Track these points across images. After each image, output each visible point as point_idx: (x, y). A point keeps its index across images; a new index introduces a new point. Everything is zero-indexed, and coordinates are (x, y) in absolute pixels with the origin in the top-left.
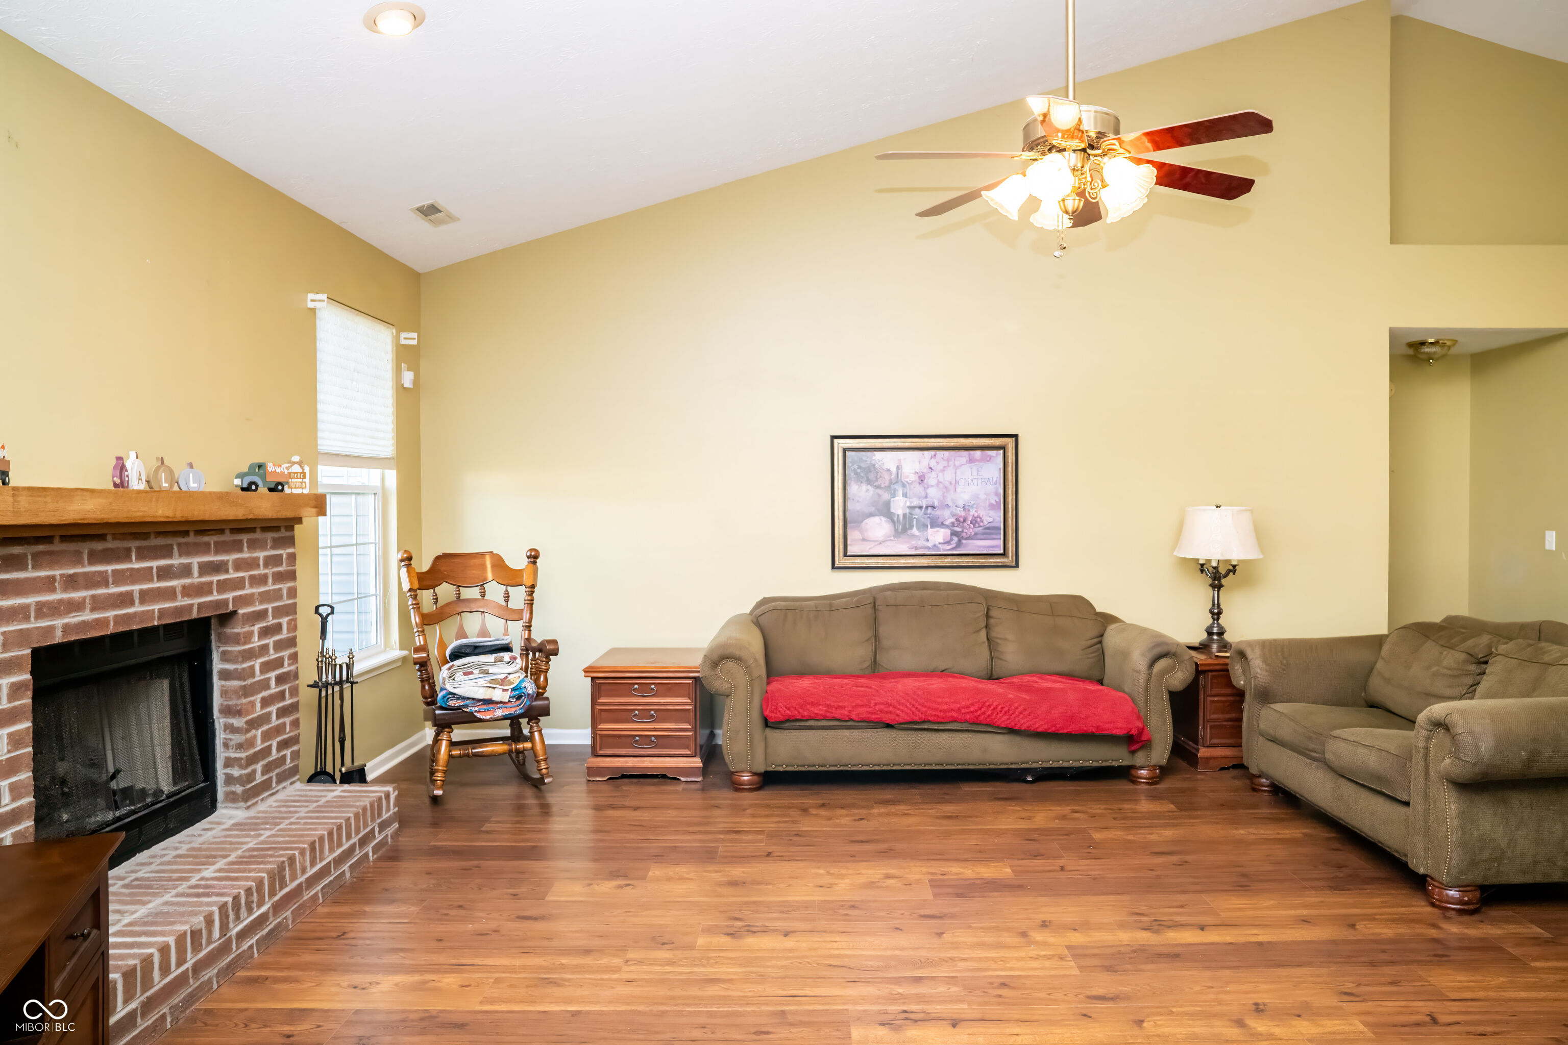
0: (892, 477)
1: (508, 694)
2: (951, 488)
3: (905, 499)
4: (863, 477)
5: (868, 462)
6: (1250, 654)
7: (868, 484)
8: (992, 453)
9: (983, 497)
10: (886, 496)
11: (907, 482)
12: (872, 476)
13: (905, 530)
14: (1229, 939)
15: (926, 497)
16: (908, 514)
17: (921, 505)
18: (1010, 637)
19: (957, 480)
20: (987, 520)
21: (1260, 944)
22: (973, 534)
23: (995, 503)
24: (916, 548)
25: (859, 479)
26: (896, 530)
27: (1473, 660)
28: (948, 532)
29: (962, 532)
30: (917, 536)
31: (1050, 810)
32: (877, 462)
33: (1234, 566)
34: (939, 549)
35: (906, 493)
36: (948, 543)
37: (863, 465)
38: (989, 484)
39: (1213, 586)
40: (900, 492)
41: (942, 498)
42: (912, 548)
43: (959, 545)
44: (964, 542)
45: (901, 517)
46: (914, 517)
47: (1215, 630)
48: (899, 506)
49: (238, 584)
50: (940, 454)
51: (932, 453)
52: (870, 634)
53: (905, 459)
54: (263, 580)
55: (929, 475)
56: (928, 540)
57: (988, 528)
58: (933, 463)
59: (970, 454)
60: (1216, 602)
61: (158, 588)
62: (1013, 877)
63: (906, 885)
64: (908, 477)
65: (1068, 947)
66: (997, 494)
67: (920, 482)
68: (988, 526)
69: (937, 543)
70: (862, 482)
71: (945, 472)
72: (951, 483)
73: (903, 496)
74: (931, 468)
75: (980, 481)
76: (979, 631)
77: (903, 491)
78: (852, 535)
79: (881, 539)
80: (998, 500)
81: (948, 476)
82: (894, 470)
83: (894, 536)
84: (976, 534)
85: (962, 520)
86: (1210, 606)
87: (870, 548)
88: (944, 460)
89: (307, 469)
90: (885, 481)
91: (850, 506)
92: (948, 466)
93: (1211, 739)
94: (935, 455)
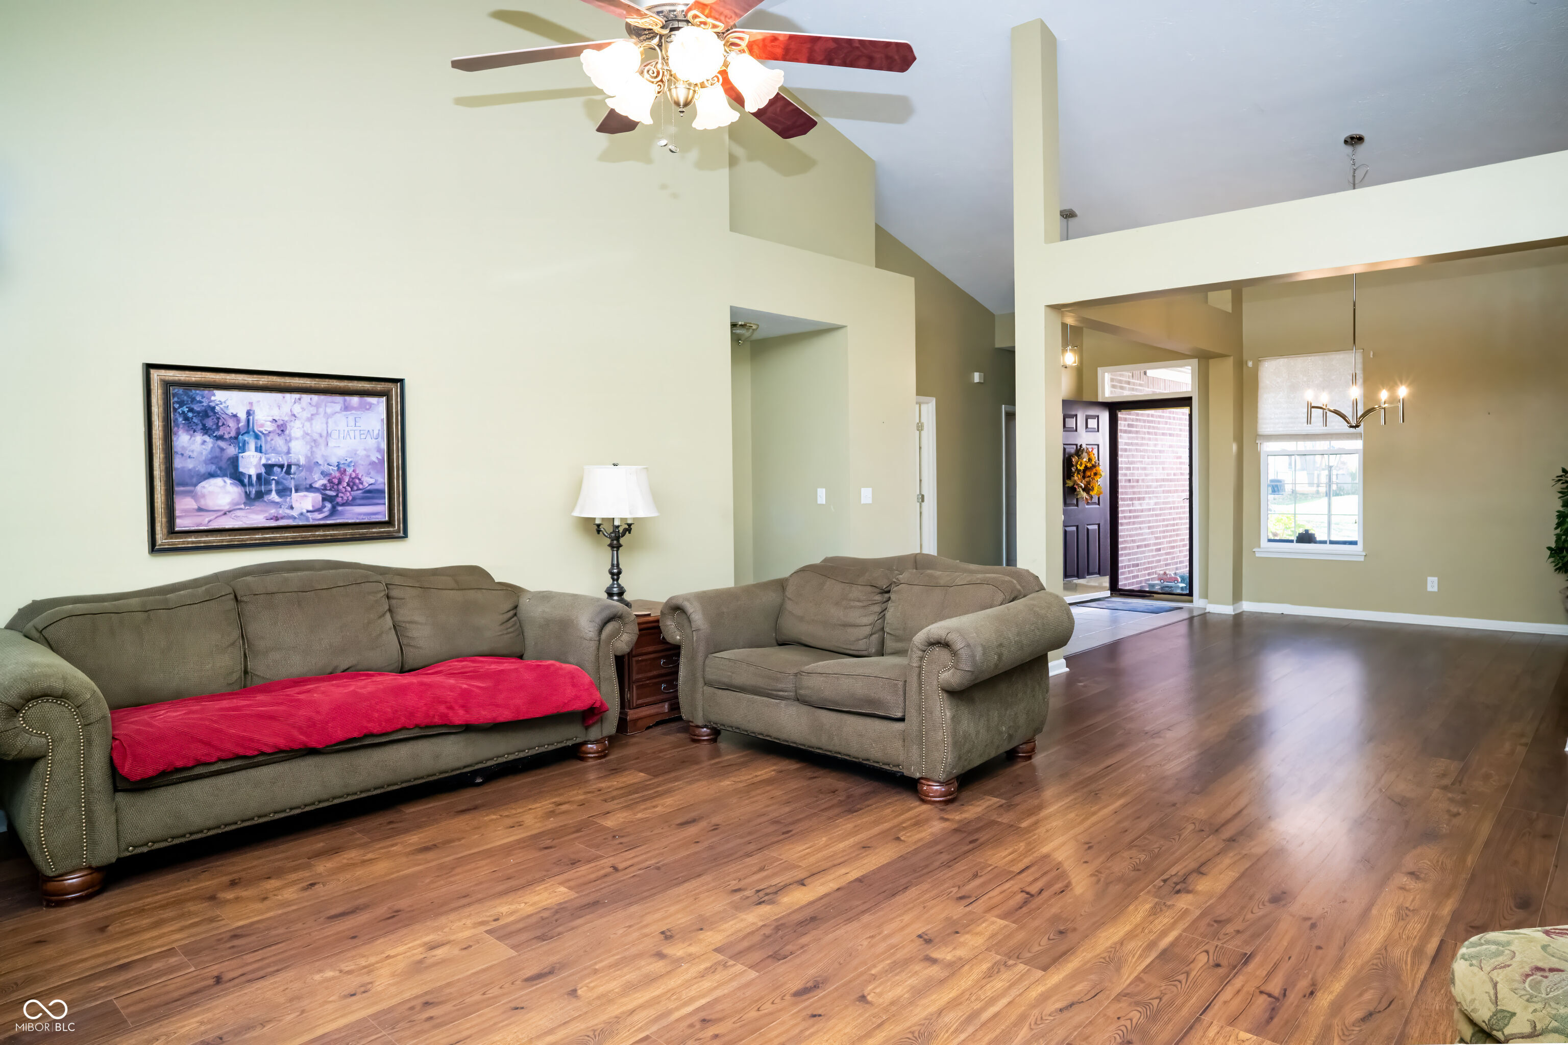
0: (240, 425)
2: (322, 441)
3: (259, 454)
4: (197, 425)
5: (205, 404)
6: (690, 608)
7: (206, 433)
8: (373, 400)
9: (361, 453)
10: (231, 450)
11: (261, 432)
12: (210, 423)
13: (260, 495)
14: (833, 886)
15: (288, 452)
16: (264, 474)
17: (282, 463)
18: (421, 619)
19: (329, 432)
20: (367, 481)
21: (859, 880)
22: (350, 498)
23: (377, 461)
24: (277, 519)
25: (190, 426)
26: (247, 495)
27: (878, 591)
28: (319, 497)
29: (337, 496)
30: (277, 503)
31: (530, 809)
32: (217, 405)
33: (630, 525)
34: (307, 519)
35: (261, 446)
36: (319, 510)
37: (197, 408)
38: (369, 437)
39: (611, 546)
40: (252, 445)
41: (309, 455)
42: (271, 519)
43: (333, 512)
44: (340, 508)
45: (254, 479)
46: (272, 478)
47: (615, 590)
48: (251, 463)
50: (306, 398)
51: (296, 396)
52: (236, 633)
53: (259, 402)
55: (292, 424)
56: (292, 508)
57: (369, 491)
58: (297, 409)
59: (345, 401)
60: (615, 563)
62: (576, 895)
63: (465, 948)
64: (262, 426)
65: (718, 950)
66: (379, 450)
67: (280, 432)
68: (369, 488)
69: (305, 511)
70: (194, 431)
71: (314, 422)
72: (321, 436)
73: (256, 451)
74: (294, 415)
75: (357, 433)
76: (384, 615)
77: (256, 444)
78: (183, 504)
79: (227, 508)
80: (380, 457)
81: (318, 426)
82: (243, 416)
83: (245, 504)
84: (354, 499)
85: (336, 481)
86: (610, 567)
87: (209, 521)
88: (312, 406)
90: (231, 429)
91: (178, 463)
92: (317, 414)
93: (638, 698)
94: (300, 399)
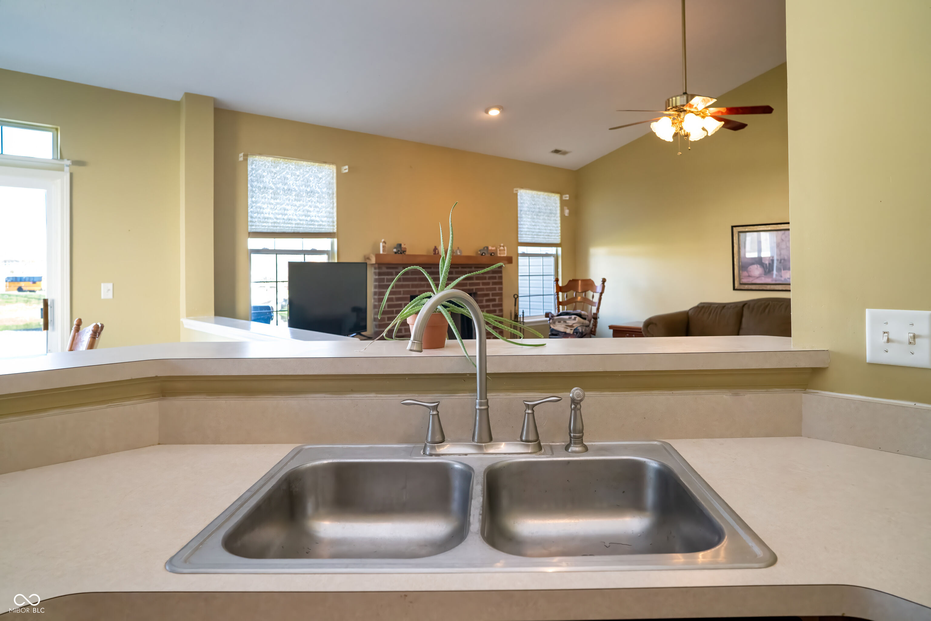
1: (572, 331)
13: (769, 271)
15: (781, 255)
16: (771, 263)
17: (778, 259)
30: (776, 274)
42: (774, 280)
45: (768, 265)
49: (478, 284)
51: (783, 232)
54: (488, 284)
56: (781, 277)
67: (777, 247)
78: (744, 274)
79: (758, 276)
83: (764, 274)
87: (752, 280)
89: (505, 248)
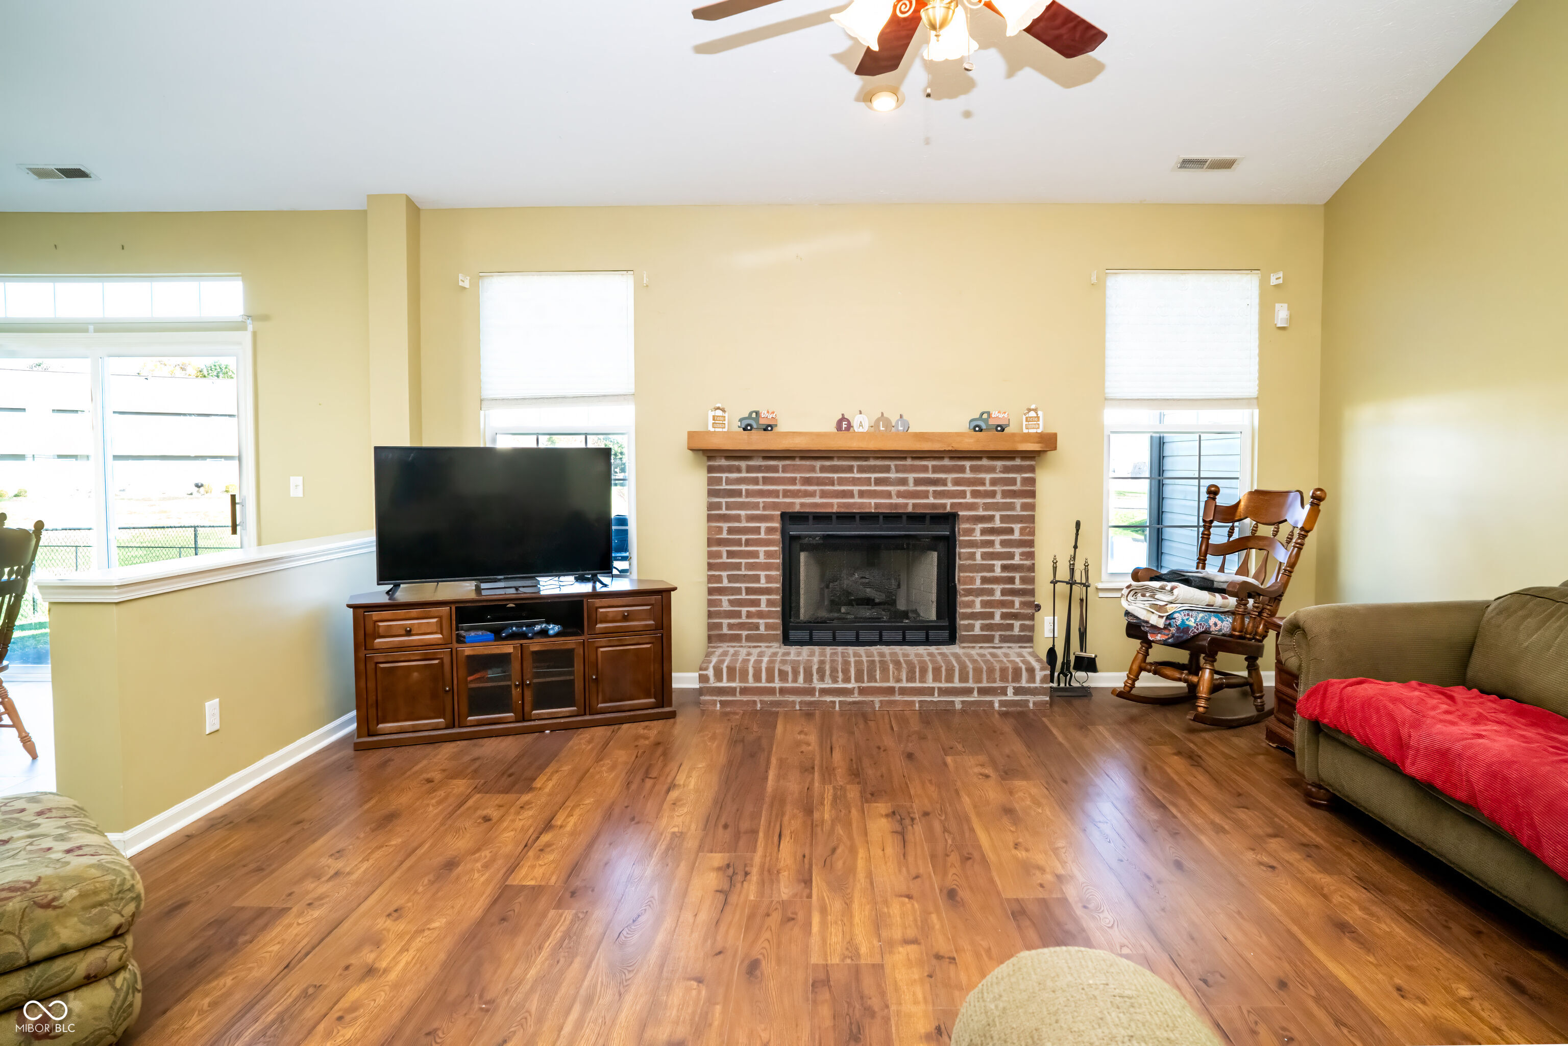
49: (958, 495)
54: (990, 494)
61: (875, 490)
